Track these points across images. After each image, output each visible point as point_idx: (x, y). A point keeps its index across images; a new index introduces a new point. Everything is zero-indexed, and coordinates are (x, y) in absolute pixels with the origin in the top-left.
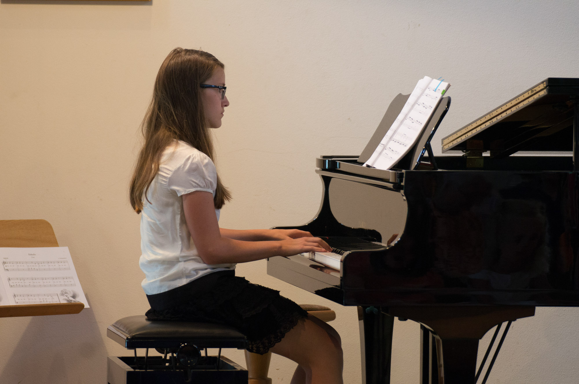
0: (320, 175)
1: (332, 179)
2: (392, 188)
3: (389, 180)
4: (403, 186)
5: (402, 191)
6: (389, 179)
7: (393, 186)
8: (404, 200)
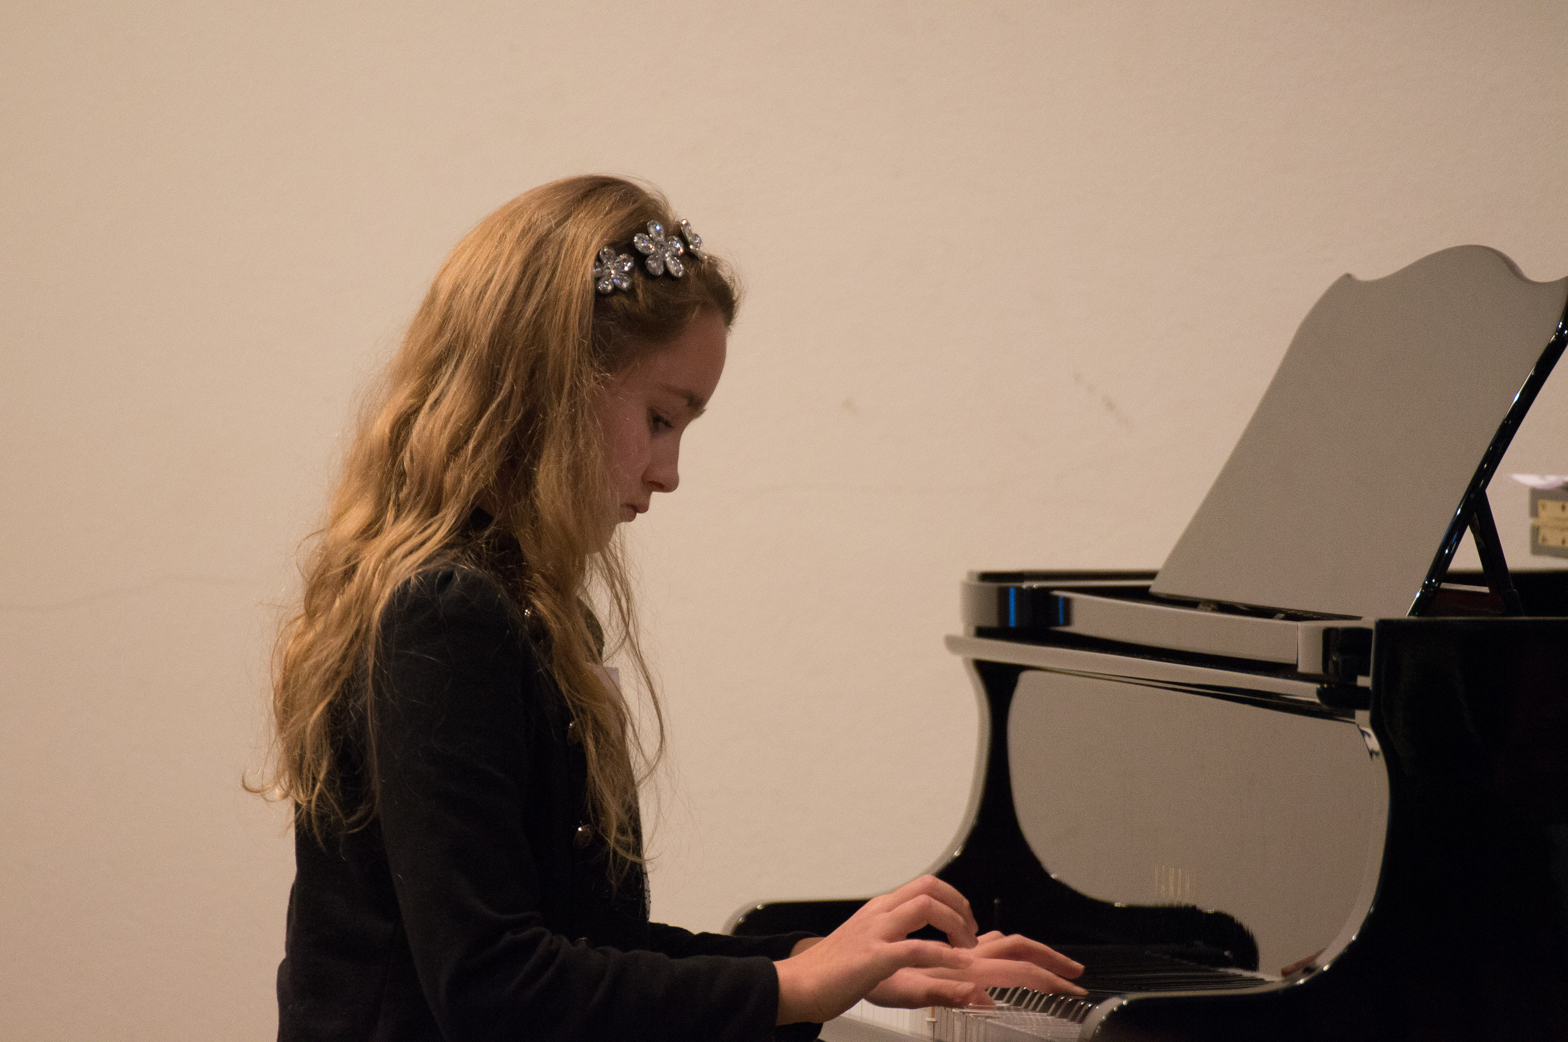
0: (965, 660)
1: (1025, 677)
2: (1317, 701)
3: (1295, 666)
4: (1365, 689)
5: (1363, 716)
6: (1294, 662)
7: (1320, 693)
8: (1372, 753)
